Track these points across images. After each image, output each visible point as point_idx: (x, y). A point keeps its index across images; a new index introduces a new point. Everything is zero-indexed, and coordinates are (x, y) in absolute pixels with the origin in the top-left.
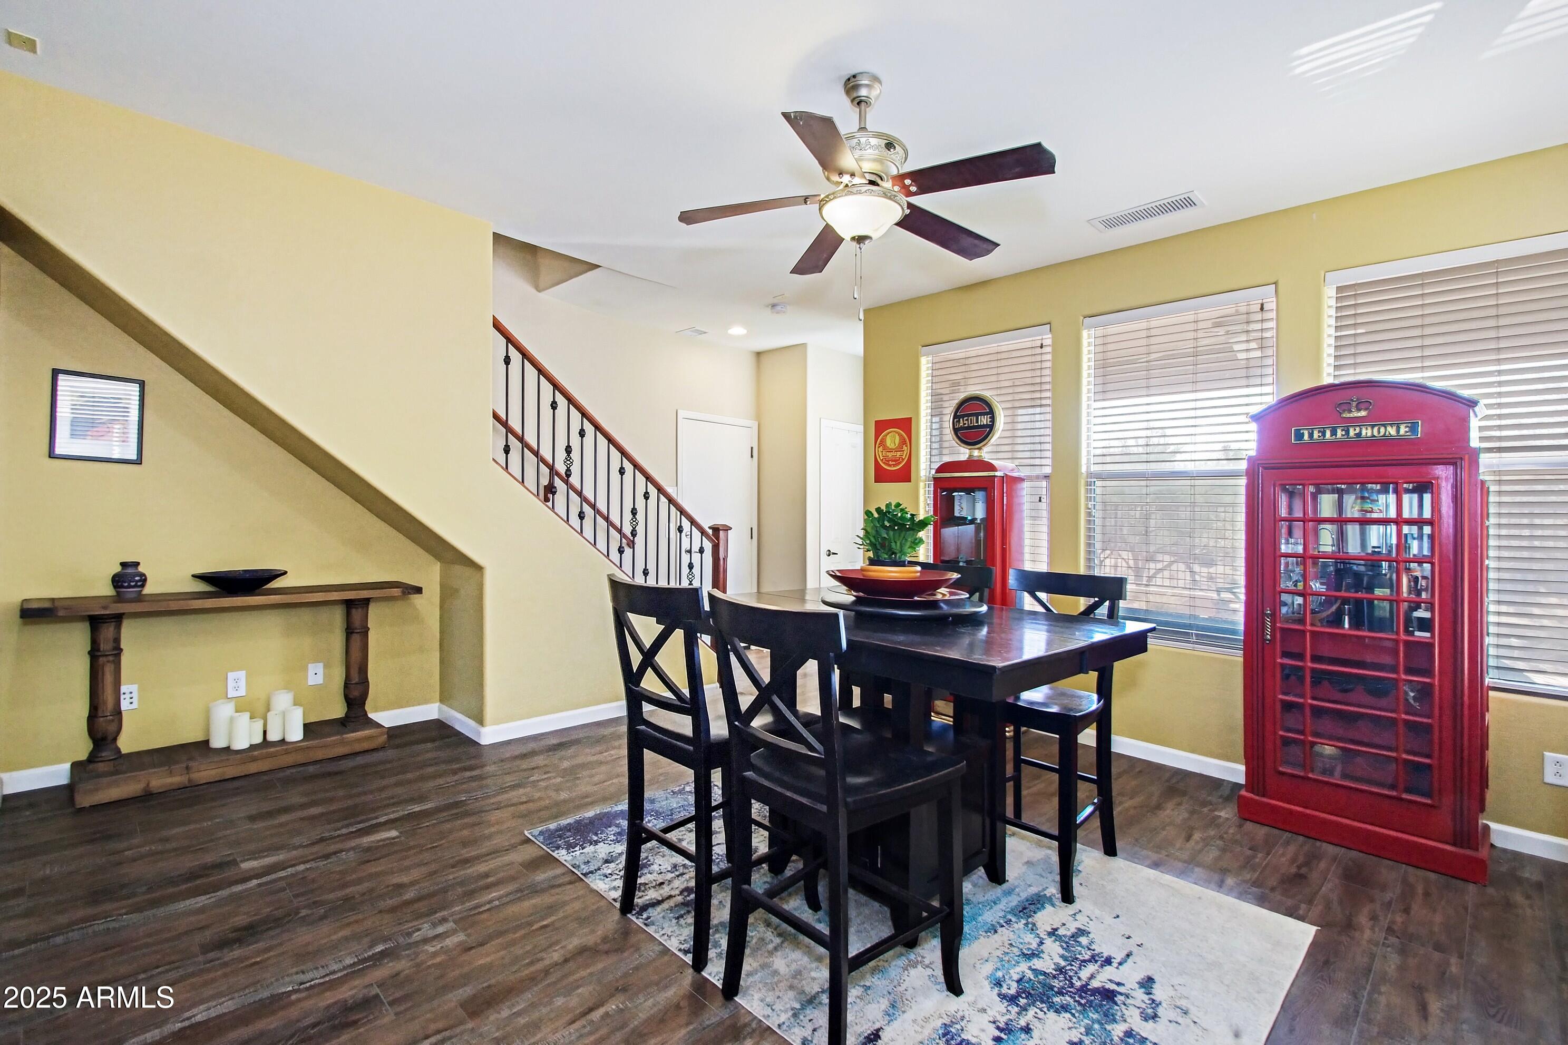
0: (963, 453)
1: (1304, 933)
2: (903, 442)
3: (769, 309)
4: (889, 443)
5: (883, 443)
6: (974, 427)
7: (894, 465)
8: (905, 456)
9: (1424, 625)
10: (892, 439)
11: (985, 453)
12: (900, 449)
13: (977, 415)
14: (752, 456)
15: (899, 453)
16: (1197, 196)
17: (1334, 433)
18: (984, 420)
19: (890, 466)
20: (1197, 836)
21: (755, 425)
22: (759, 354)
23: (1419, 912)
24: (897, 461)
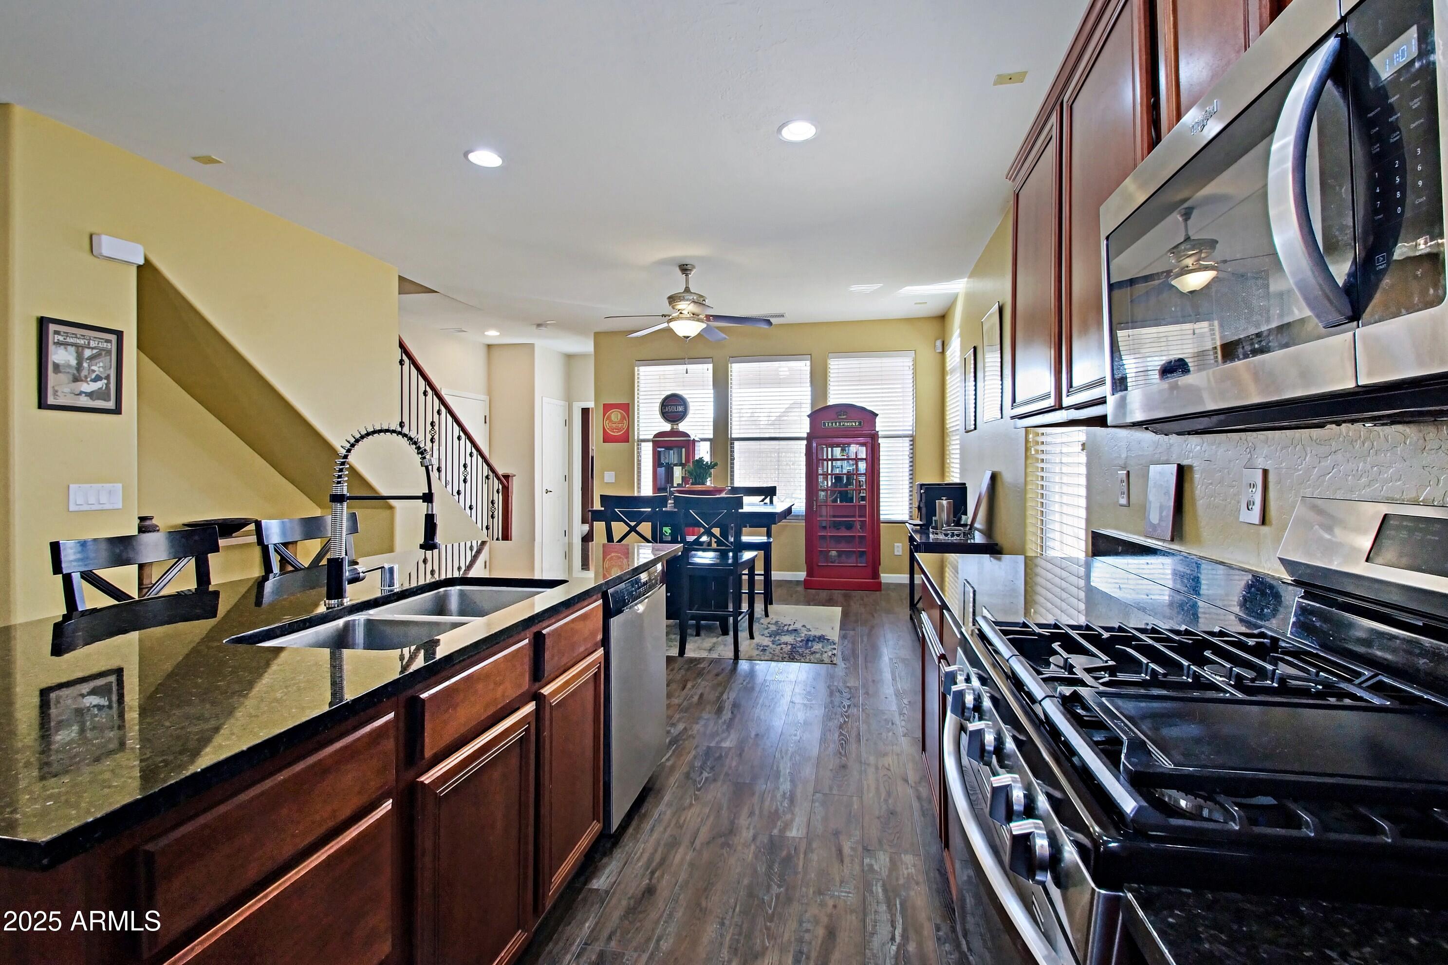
0: (667, 427)
1: (838, 611)
2: (623, 418)
3: (535, 326)
4: (613, 417)
5: (609, 418)
6: (675, 412)
7: (617, 432)
8: (625, 426)
9: (863, 499)
10: (616, 415)
11: (682, 427)
12: (621, 422)
13: (676, 406)
14: (485, 422)
15: (620, 425)
16: (786, 315)
17: (836, 424)
18: (680, 409)
19: (614, 432)
20: (794, 596)
21: (486, 398)
22: (489, 346)
23: (866, 599)
24: (619, 430)
